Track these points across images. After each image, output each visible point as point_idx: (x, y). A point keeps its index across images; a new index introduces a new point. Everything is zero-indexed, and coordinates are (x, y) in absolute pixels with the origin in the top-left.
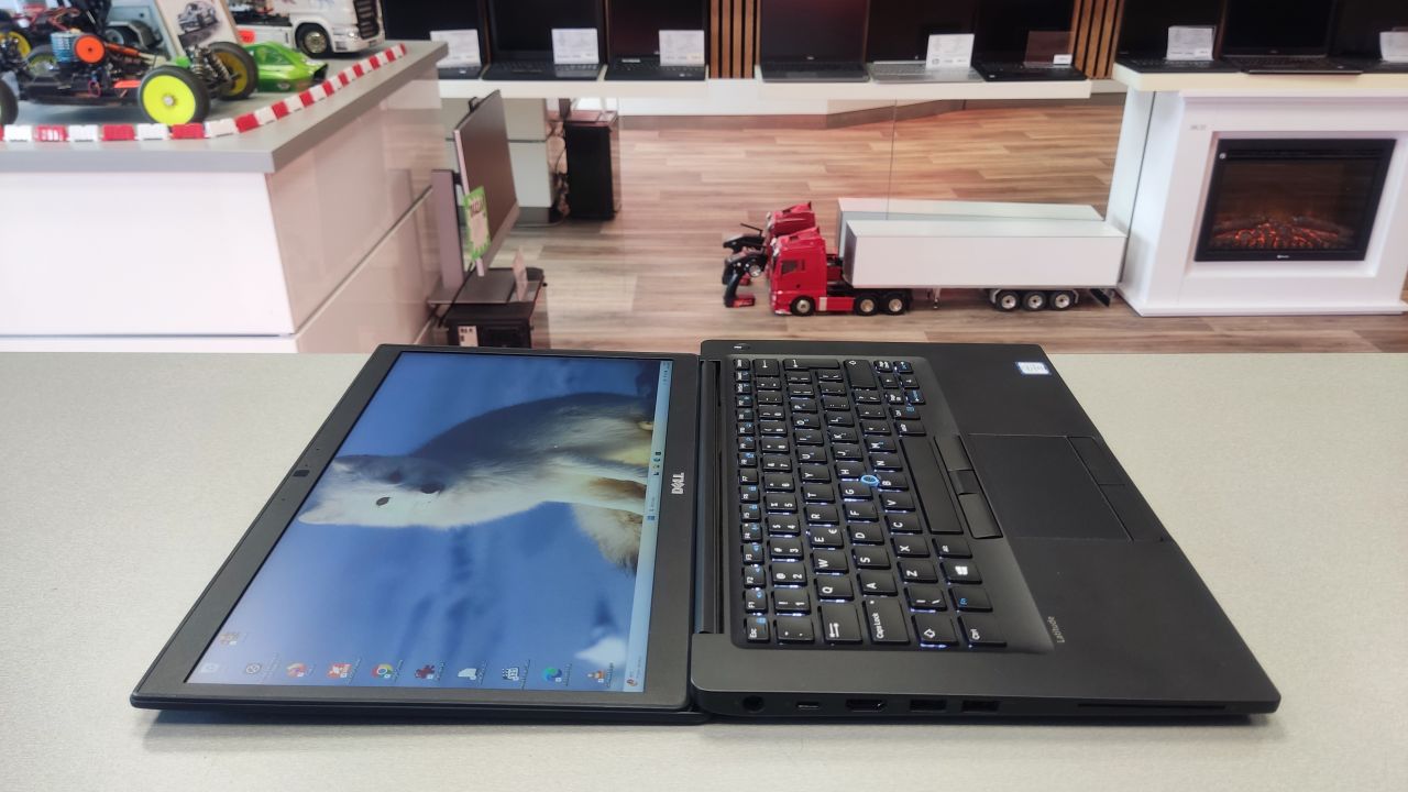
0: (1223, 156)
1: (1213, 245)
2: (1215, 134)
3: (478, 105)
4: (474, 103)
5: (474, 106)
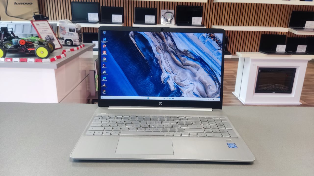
0: (260, 71)
1: (259, 90)
2: (258, 66)
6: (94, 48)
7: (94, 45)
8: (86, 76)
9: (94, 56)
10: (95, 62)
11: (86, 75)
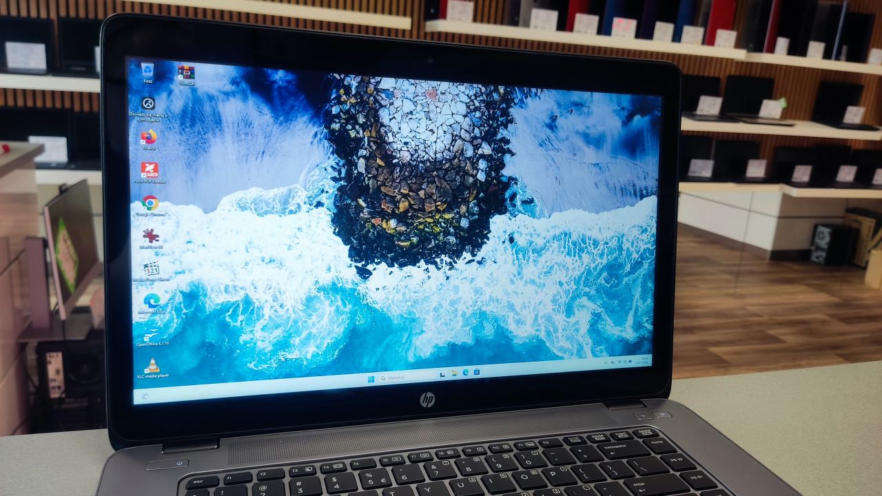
3: (67, 190)
4: (63, 188)
5: (63, 190)
6: (39, 159)
7: (40, 149)
8: (13, 257)
9: (41, 187)
10: (46, 209)
11: (9, 253)
